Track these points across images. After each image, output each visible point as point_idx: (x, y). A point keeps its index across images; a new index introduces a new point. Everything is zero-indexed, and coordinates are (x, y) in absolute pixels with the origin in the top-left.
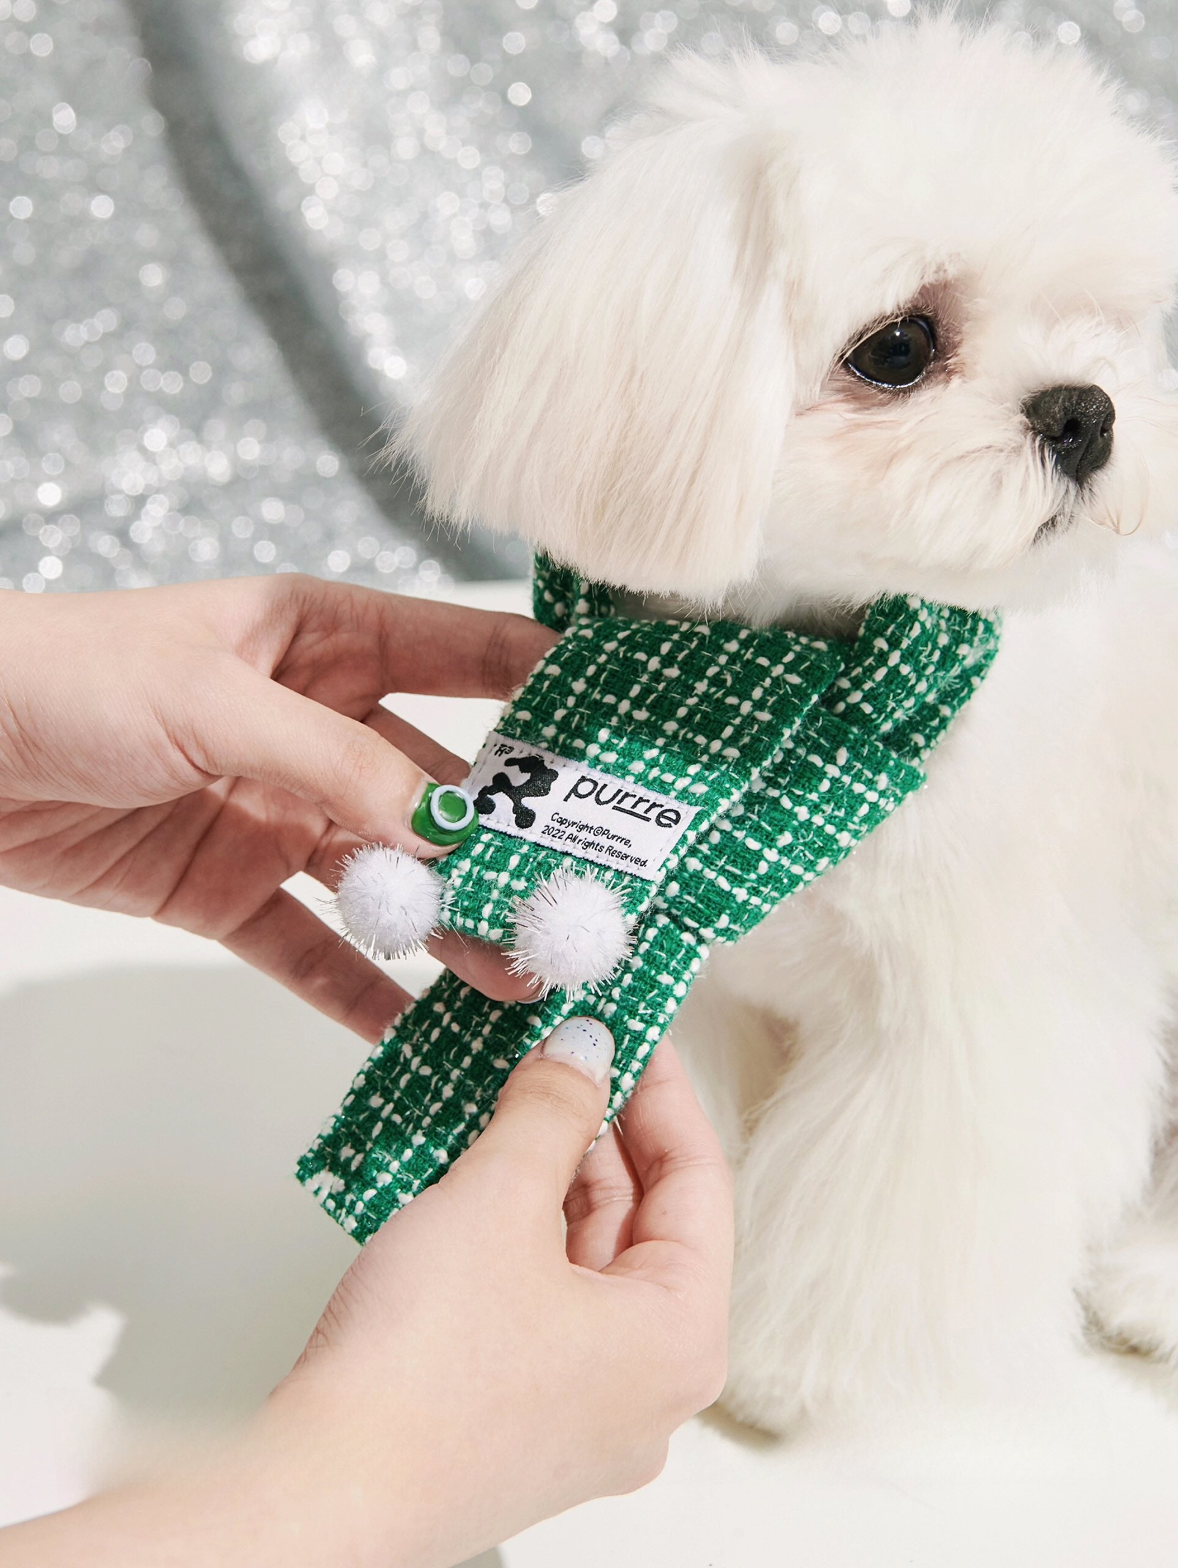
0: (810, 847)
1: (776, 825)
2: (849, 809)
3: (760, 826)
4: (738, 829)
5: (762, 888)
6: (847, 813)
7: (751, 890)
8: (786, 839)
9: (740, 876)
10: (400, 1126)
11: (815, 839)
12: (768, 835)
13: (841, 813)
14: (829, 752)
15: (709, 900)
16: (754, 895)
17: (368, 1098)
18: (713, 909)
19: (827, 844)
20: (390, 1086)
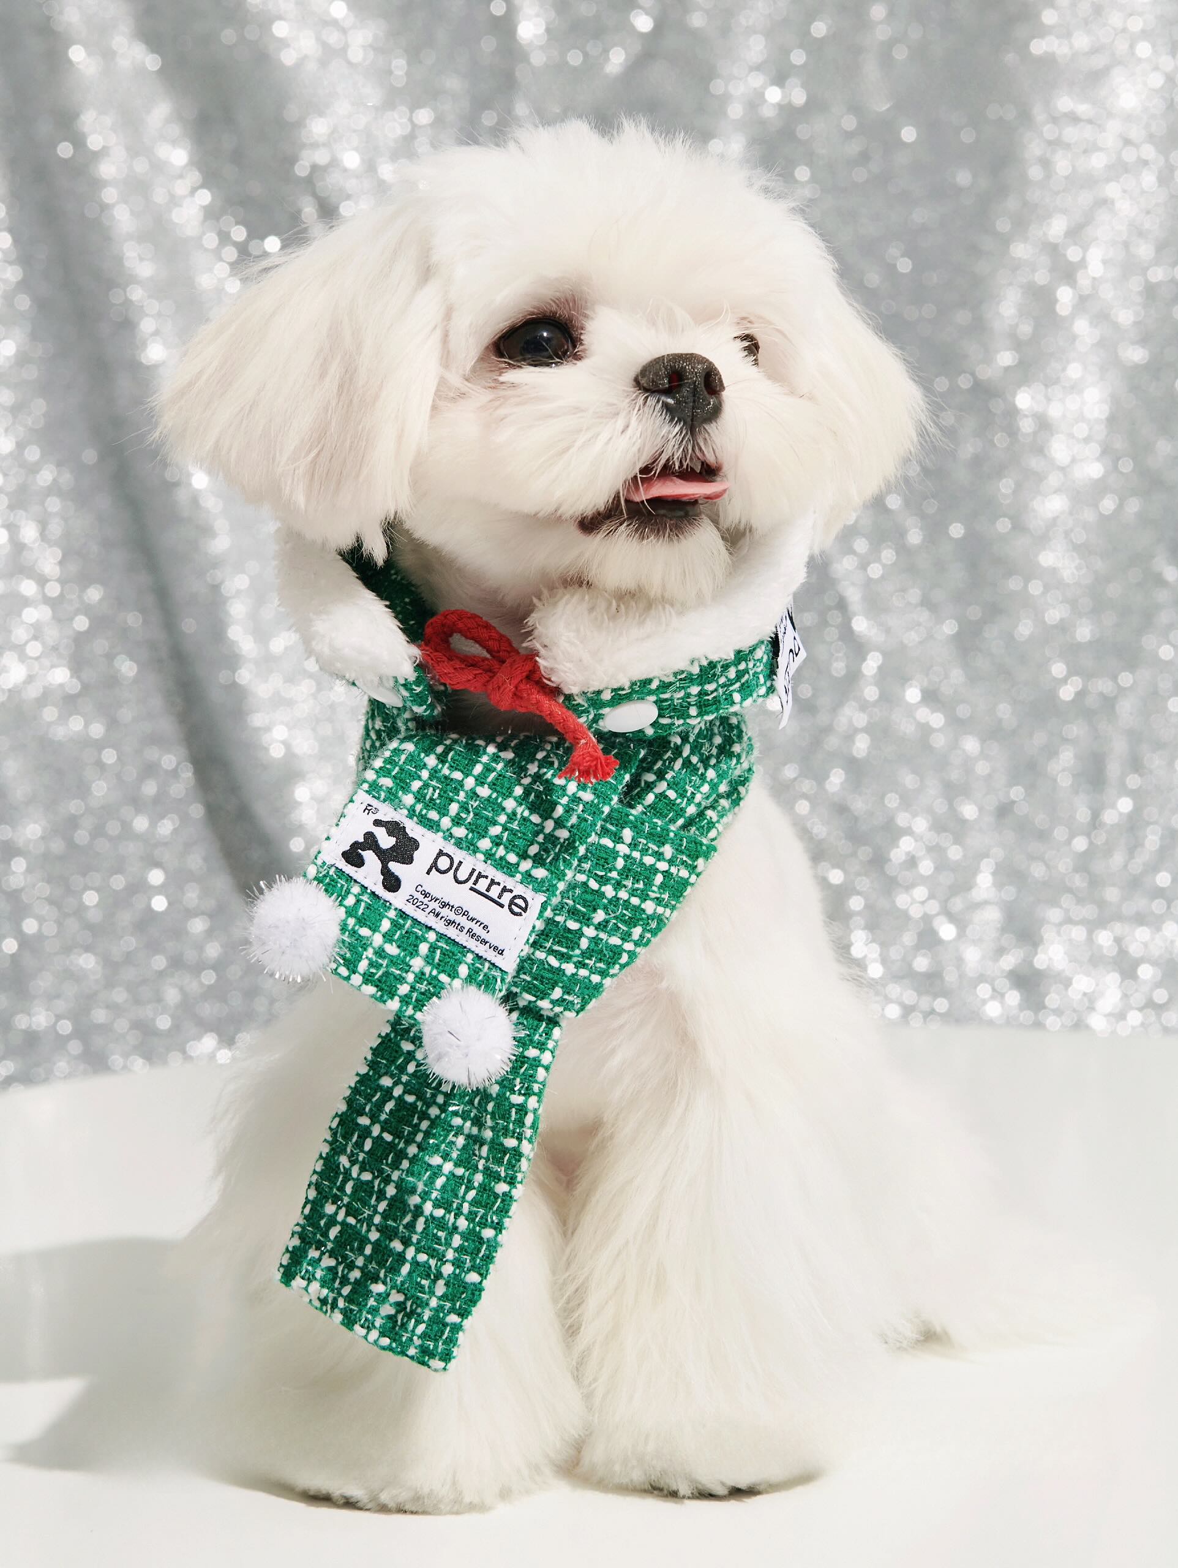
0: (621, 920)
1: (589, 906)
2: (646, 880)
3: (576, 909)
4: (559, 915)
5: (587, 961)
6: (645, 885)
7: (577, 964)
8: (600, 916)
9: (565, 953)
10: (355, 1226)
11: (624, 911)
12: (584, 915)
13: (641, 885)
14: (616, 834)
15: (542, 977)
16: (581, 968)
17: (322, 1206)
18: (546, 984)
19: (635, 915)
20: (338, 1193)
